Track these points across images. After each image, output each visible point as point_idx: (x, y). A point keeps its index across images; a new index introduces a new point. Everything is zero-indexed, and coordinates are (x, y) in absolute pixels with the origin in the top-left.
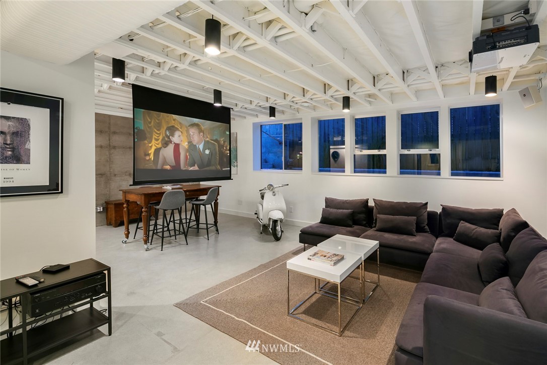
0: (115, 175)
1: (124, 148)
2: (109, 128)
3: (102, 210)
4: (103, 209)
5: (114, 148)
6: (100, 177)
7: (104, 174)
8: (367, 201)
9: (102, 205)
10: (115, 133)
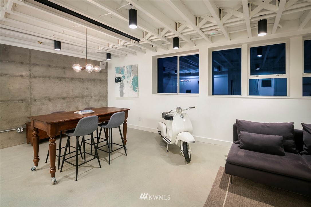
0: (35, 100)
1: (44, 77)
2: (30, 60)
3: (22, 131)
4: (23, 129)
5: (35, 77)
6: (21, 102)
7: (25, 100)
8: (292, 125)
9: (23, 126)
10: (35, 65)
